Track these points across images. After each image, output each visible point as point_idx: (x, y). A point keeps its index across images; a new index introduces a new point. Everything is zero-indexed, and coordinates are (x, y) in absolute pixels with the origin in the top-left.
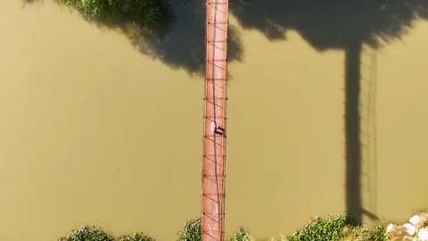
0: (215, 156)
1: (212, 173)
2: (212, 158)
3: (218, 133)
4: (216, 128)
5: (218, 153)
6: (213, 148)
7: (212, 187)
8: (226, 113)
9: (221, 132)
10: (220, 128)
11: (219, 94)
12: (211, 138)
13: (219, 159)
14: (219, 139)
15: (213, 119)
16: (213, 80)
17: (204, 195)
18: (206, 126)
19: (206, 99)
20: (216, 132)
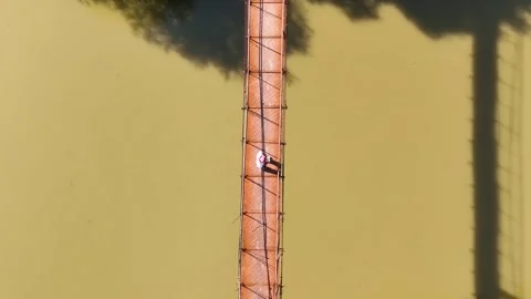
0: (264, 213)
1: (257, 244)
2: (258, 217)
3: (269, 170)
4: (265, 162)
5: (268, 208)
6: (260, 198)
7: (257, 271)
8: (283, 135)
9: (274, 168)
10: (272, 162)
11: (270, 98)
12: (256, 179)
13: (271, 219)
14: (271, 181)
15: (260, 145)
16: (260, 73)
17: (243, 285)
18: (247, 157)
19: (248, 108)
20: (265, 169)
